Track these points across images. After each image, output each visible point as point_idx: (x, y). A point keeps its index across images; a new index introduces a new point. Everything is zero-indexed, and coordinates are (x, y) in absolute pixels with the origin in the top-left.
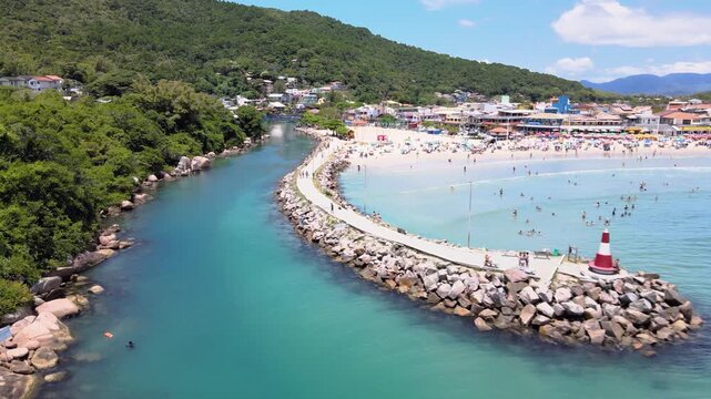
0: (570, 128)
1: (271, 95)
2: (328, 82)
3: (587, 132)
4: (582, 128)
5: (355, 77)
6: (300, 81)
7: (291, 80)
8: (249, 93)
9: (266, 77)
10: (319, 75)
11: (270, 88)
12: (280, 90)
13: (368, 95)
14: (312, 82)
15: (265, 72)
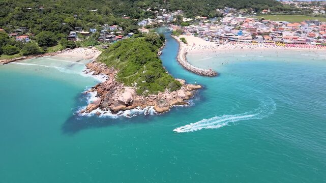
0: (239, 40)
1: (158, 17)
2: (176, 10)
3: (243, 42)
4: (242, 41)
5: (186, 8)
6: (167, 10)
7: (164, 10)
8: (151, 17)
9: (156, 10)
10: (174, 8)
11: (158, 14)
12: (161, 15)
13: (191, 14)
14: (171, 10)
15: (156, 8)
